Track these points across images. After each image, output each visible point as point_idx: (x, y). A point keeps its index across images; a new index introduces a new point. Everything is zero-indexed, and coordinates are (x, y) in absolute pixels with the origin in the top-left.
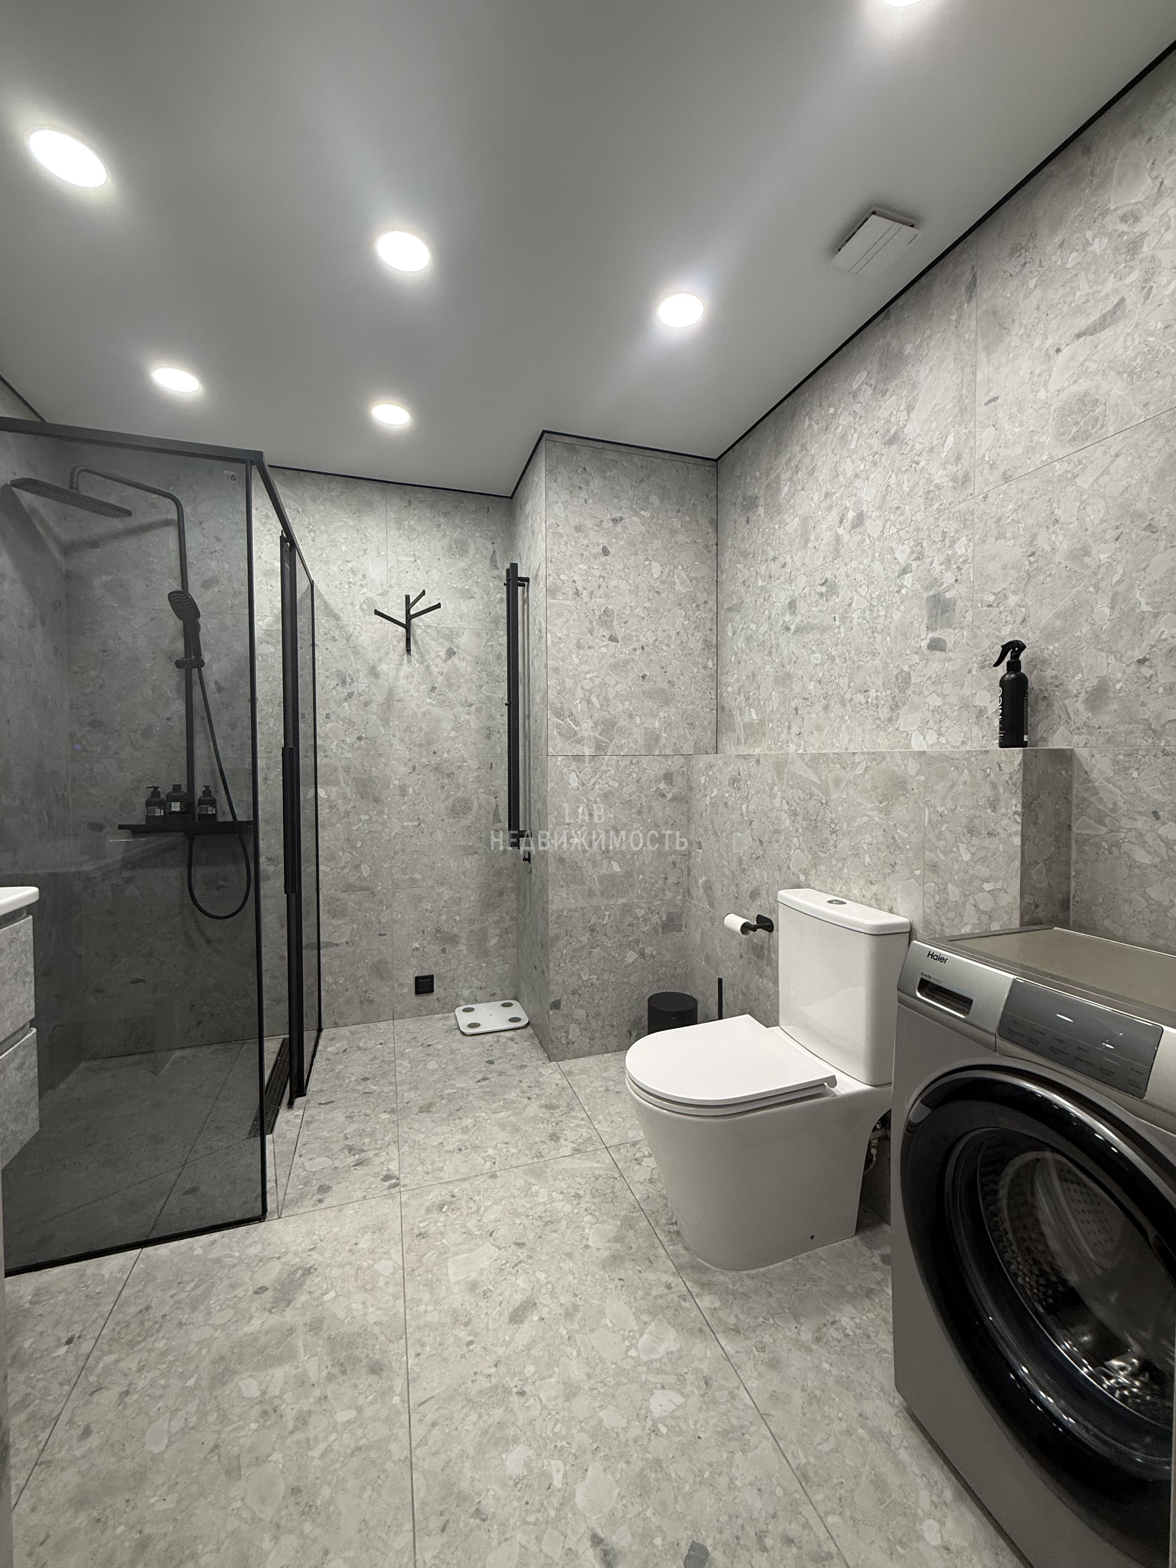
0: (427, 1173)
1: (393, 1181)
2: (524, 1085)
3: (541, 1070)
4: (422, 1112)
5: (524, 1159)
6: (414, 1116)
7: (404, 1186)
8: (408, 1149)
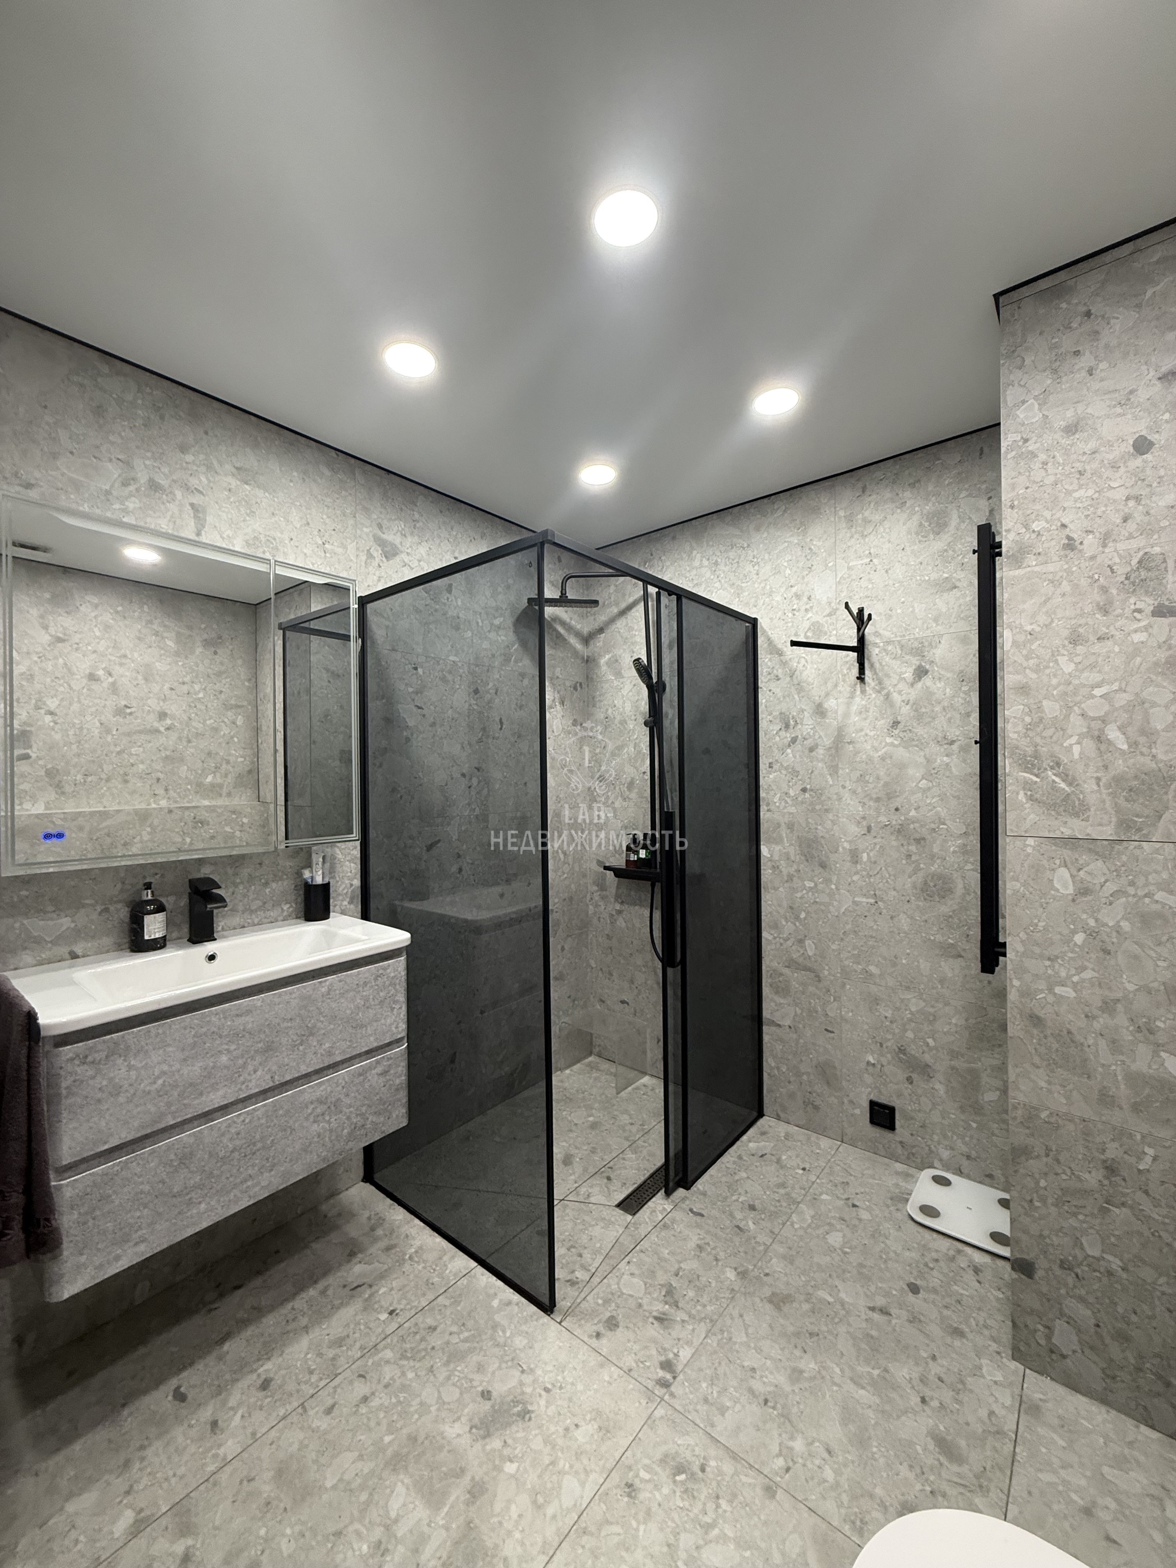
0: (706, 1400)
1: (668, 1376)
2: (935, 1369)
3: (984, 1362)
4: (770, 1301)
5: (829, 1507)
6: (757, 1300)
7: (672, 1395)
8: (715, 1345)
